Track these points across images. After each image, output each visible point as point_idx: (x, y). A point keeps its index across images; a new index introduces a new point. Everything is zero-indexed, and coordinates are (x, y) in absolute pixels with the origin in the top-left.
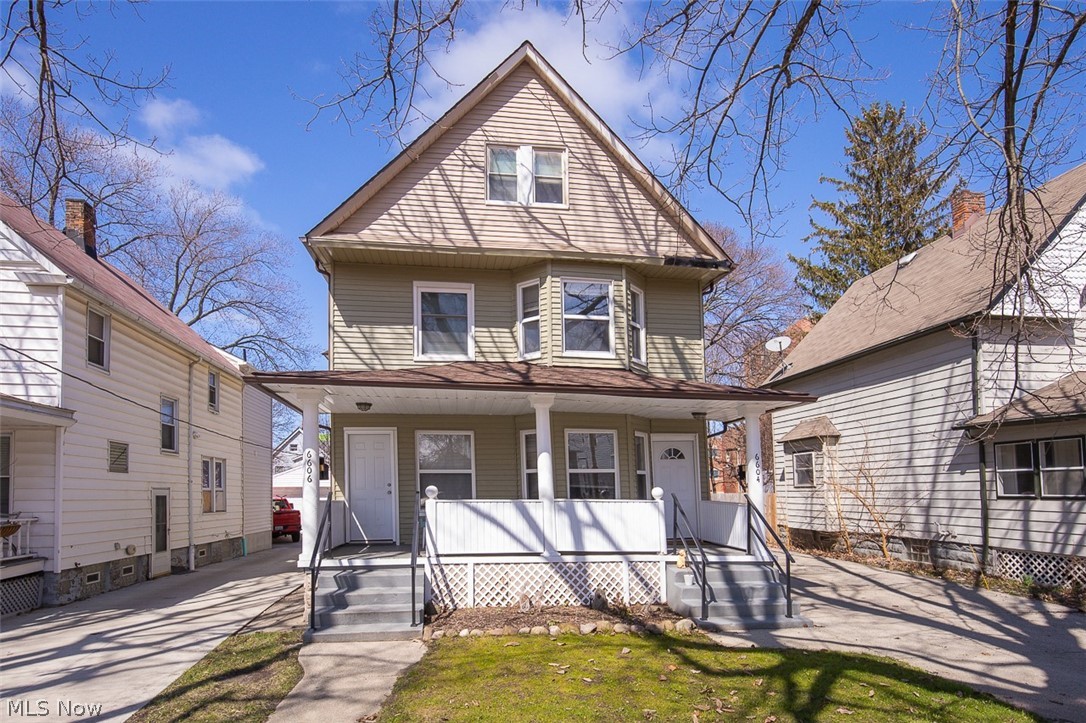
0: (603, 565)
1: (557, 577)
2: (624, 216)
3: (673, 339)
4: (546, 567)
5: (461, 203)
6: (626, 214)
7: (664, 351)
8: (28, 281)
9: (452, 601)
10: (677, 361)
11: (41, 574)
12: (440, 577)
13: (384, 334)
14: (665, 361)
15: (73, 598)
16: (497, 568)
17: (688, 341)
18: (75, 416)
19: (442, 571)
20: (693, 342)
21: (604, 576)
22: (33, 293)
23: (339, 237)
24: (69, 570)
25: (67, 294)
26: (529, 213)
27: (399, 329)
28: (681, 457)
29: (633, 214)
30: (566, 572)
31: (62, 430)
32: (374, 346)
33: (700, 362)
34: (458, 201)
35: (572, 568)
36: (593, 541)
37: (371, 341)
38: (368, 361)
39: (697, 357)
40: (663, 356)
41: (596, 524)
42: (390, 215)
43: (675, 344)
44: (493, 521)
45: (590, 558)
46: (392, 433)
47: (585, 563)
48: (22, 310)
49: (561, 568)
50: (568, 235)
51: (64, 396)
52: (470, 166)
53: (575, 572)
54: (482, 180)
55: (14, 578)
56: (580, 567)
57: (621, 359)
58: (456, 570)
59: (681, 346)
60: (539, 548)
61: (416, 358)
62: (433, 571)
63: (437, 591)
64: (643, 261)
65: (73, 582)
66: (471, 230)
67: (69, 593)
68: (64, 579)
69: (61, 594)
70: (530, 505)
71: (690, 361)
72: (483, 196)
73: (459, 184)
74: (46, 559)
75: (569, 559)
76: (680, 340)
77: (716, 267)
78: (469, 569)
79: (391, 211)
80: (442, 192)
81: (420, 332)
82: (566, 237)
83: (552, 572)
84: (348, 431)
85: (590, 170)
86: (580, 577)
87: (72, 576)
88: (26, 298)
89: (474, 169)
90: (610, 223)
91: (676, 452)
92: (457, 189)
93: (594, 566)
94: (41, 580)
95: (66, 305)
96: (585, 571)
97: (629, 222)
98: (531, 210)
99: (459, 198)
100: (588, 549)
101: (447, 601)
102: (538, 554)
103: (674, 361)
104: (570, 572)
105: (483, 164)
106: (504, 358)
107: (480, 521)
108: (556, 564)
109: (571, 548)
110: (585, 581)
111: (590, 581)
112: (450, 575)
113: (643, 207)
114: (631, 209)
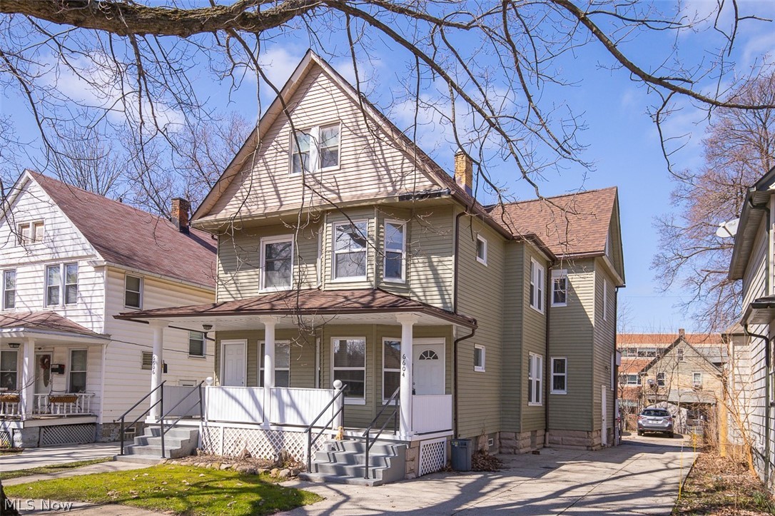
0: (294, 434)
1: (266, 439)
2: (379, 165)
3: (430, 259)
4: (261, 432)
5: (274, 180)
6: (380, 163)
7: (421, 269)
8: (95, 265)
9: (212, 449)
10: (431, 277)
11: (94, 424)
12: (207, 434)
13: (243, 276)
14: (422, 277)
15: (112, 440)
16: (235, 431)
17: (442, 259)
18: (112, 338)
19: (208, 430)
20: (446, 259)
21: (293, 441)
22: (96, 271)
23: (208, 218)
24: (110, 424)
25: (109, 270)
26: (314, 177)
27: (251, 272)
28: (436, 358)
29: (385, 162)
30: (272, 437)
31: (105, 346)
32: (238, 285)
33: (450, 275)
34: (272, 178)
35: (276, 436)
36: (291, 417)
37: (237, 282)
38: (235, 296)
39: (449, 271)
40: (421, 273)
41: (293, 405)
42: (236, 197)
43: (431, 262)
44: (237, 400)
45: (285, 429)
46: (244, 342)
47: (283, 432)
48: (91, 281)
49: (269, 434)
50: (339, 189)
51: (106, 327)
52: (281, 152)
53: (277, 437)
54: (287, 160)
55: (77, 425)
56: (280, 434)
57: (370, 281)
58: (215, 430)
59: (435, 264)
60: (260, 421)
61: (260, 291)
62: (203, 430)
63: (205, 443)
64: (383, 201)
65: (113, 430)
66: (279, 198)
67: (110, 436)
68: (106, 428)
69: (103, 436)
70: (257, 390)
71: (443, 276)
72: (287, 172)
73: (273, 167)
74: (97, 416)
75: (274, 428)
76: (435, 259)
77: (440, 196)
78: (221, 431)
79: (236, 195)
80: (264, 175)
81: (264, 273)
82: (337, 191)
83: (264, 436)
84: (223, 342)
85: (356, 134)
86: (280, 441)
87: (112, 427)
88: (93, 275)
89: (283, 153)
90: (368, 173)
91: (432, 353)
92: (272, 171)
93: (288, 434)
94: (94, 427)
95: (108, 276)
96: (283, 437)
97: (383, 169)
98: (316, 175)
99: (273, 176)
100: (287, 423)
101: (210, 449)
102: (259, 424)
103: (429, 277)
104: (275, 437)
105: (287, 149)
106: (310, 286)
107: (230, 399)
108: (267, 431)
109: (277, 421)
110: (282, 444)
111: (285, 444)
112: (212, 434)
113: (393, 155)
114: (384, 158)
